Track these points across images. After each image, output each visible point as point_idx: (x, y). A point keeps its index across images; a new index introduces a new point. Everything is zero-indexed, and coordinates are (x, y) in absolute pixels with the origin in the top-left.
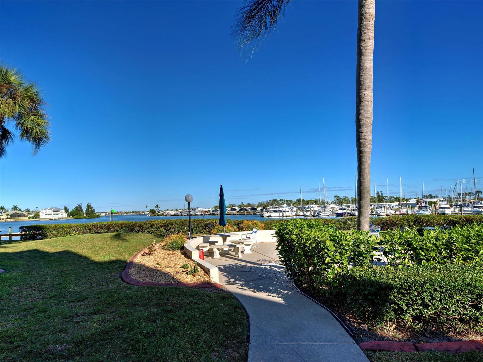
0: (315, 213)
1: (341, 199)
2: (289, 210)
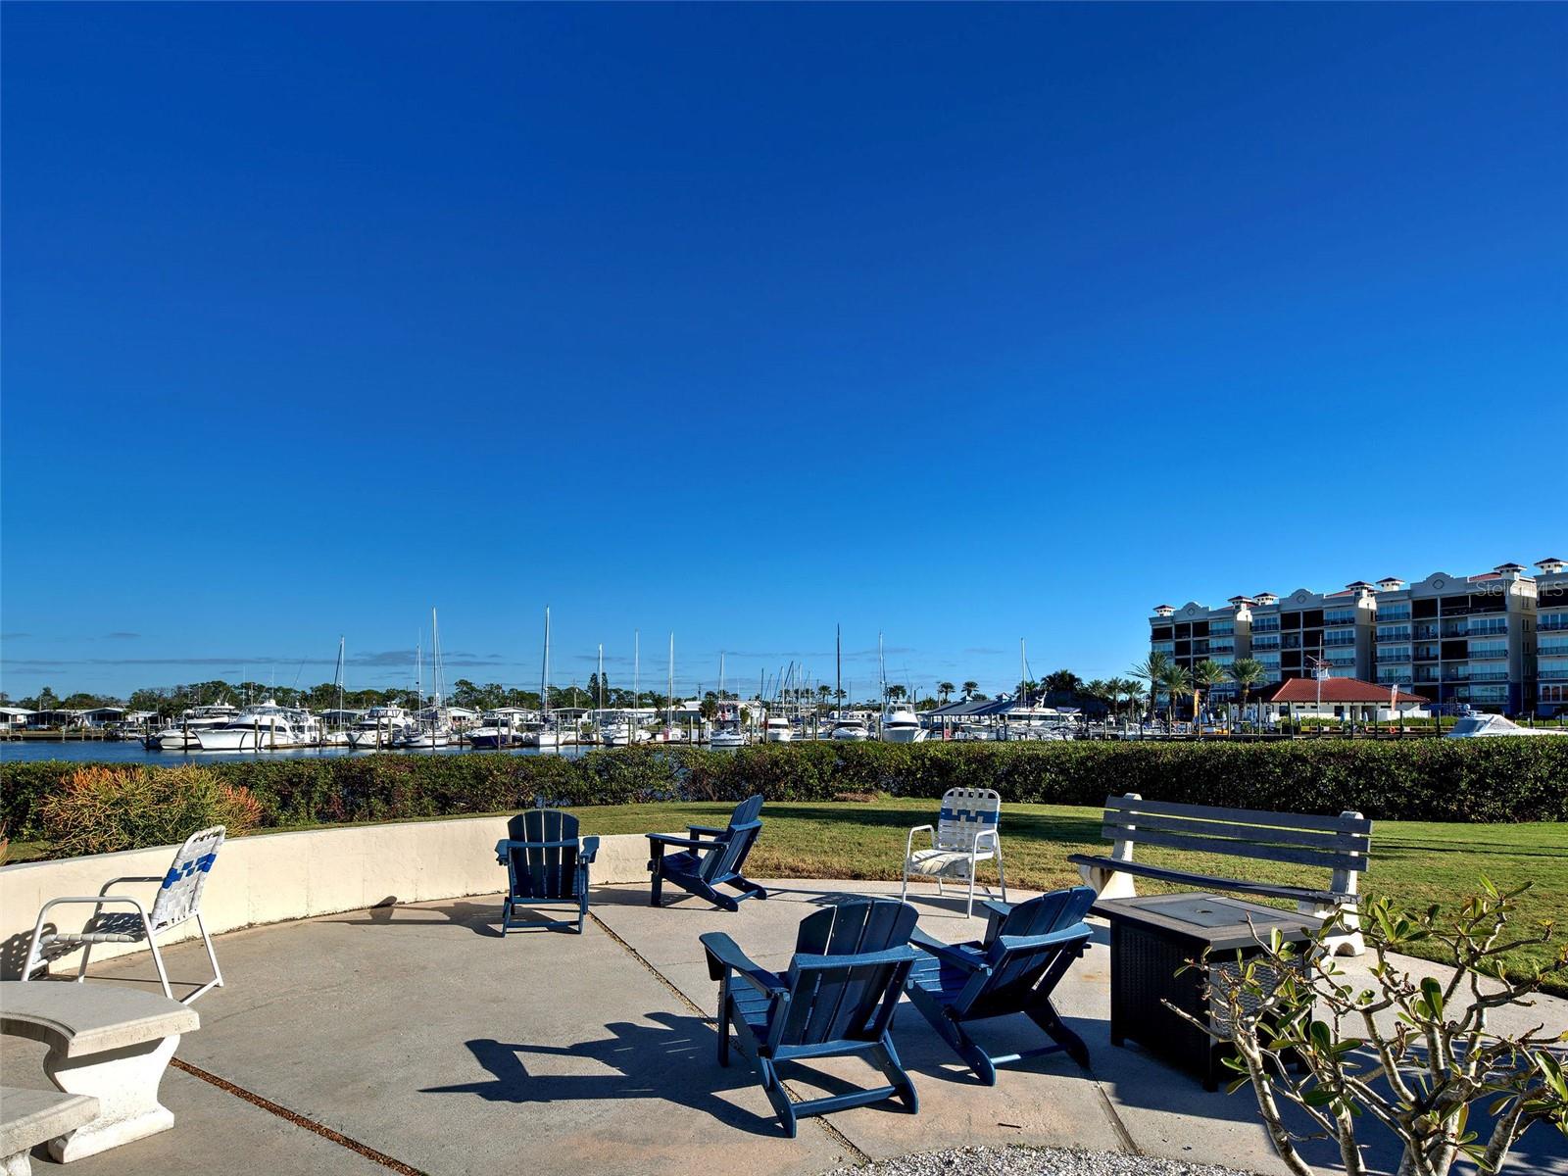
0: (396, 735)
1: (477, 691)
2: (287, 725)
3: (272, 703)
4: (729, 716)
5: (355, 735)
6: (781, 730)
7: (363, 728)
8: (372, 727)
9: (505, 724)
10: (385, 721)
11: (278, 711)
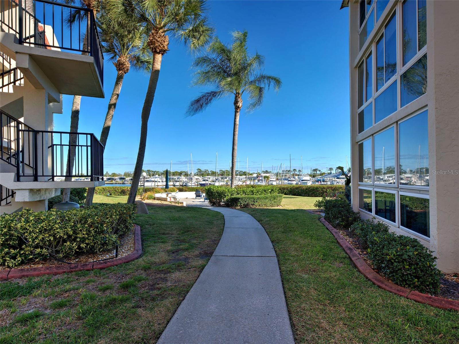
0: (183, 183)
1: (202, 171)
2: (160, 181)
3: (157, 176)
4: (260, 178)
5: (175, 183)
6: (273, 182)
7: (176, 181)
8: (178, 181)
9: (207, 181)
10: (181, 180)
11: (158, 177)
